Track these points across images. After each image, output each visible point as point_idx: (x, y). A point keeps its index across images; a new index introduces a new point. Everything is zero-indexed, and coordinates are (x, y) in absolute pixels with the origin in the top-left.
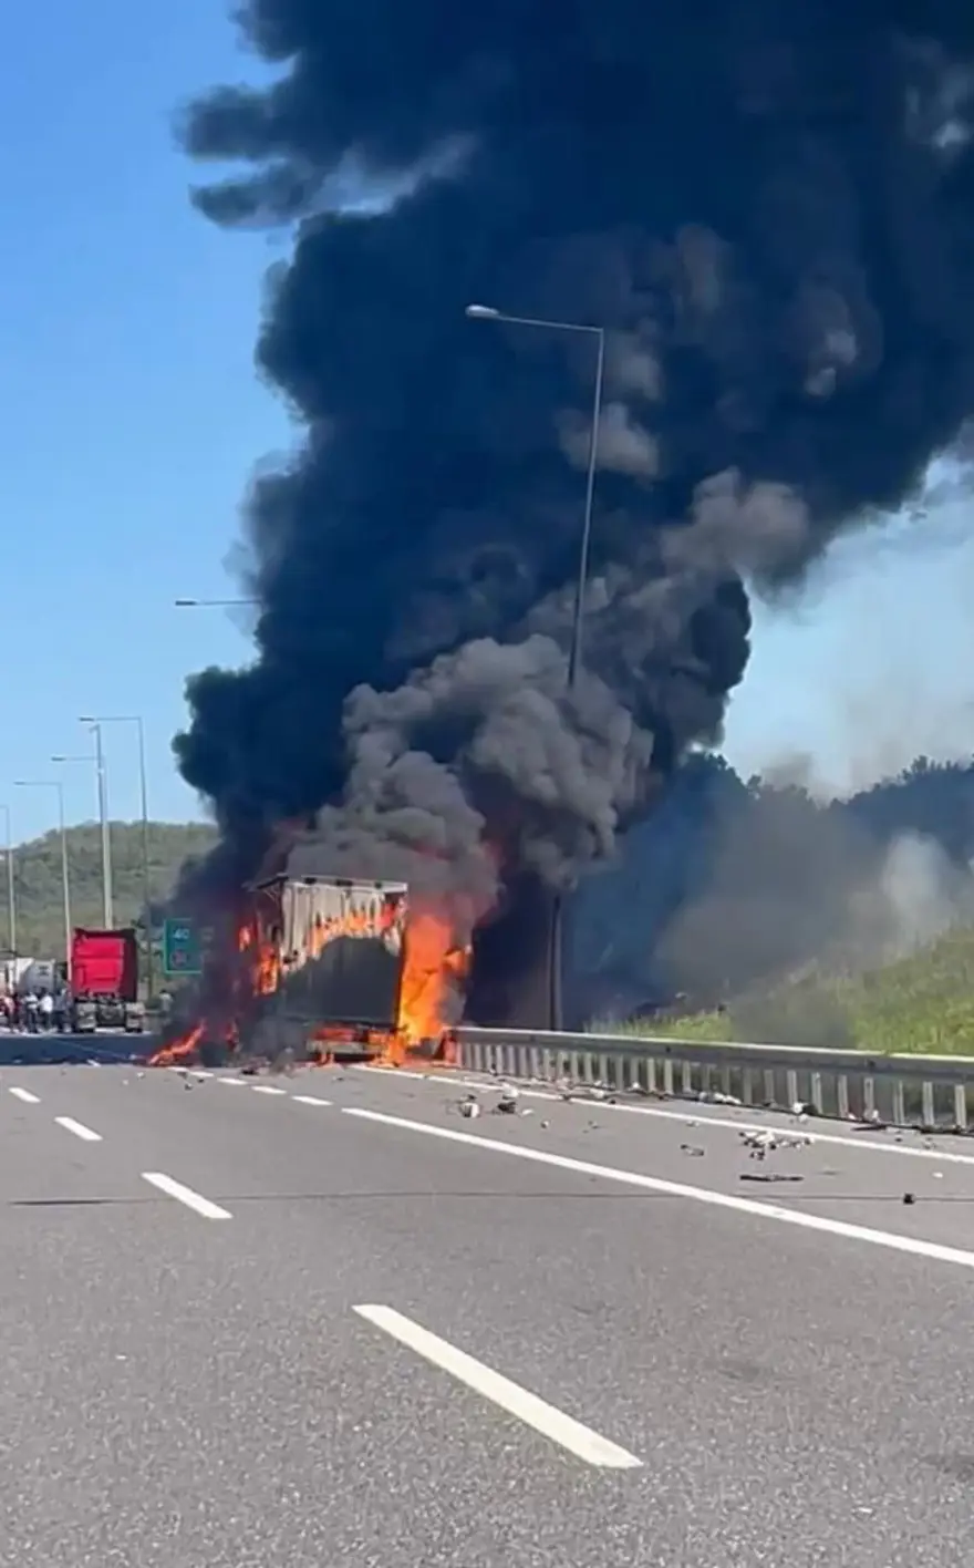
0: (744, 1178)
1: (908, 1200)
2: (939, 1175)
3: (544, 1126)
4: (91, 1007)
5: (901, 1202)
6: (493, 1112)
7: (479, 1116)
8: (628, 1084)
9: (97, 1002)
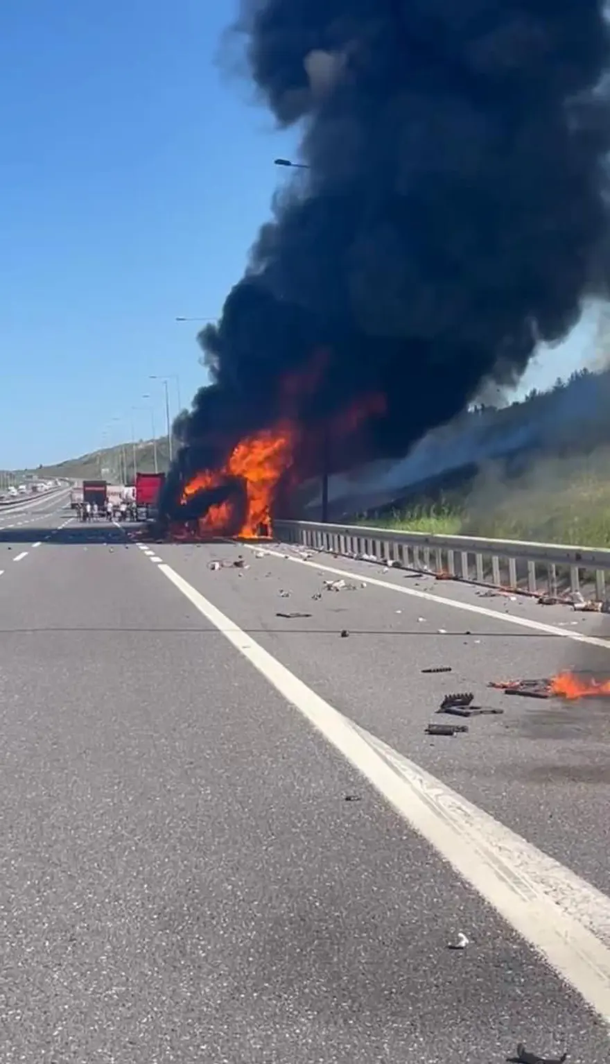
0: (279, 615)
1: (344, 634)
2: (399, 612)
3: (240, 576)
4: (143, 509)
5: (340, 634)
6: (231, 567)
7: (220, 569)
8: (328, 548)
9: (147, 507)
